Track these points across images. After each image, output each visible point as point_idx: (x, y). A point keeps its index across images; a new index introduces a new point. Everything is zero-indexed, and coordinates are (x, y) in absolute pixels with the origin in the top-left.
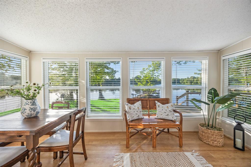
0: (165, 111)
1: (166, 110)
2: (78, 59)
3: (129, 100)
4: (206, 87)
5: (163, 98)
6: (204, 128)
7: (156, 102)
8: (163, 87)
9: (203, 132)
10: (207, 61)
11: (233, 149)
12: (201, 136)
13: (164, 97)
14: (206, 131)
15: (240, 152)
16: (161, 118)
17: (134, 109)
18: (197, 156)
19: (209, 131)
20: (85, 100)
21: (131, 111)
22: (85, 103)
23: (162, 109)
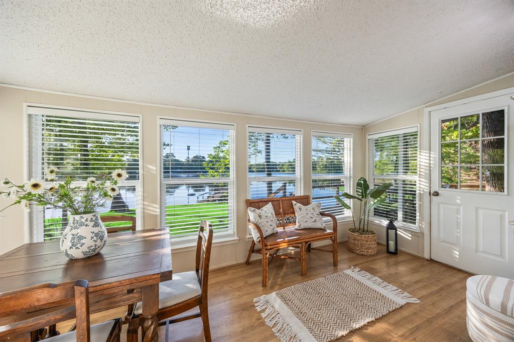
0: (312, 216)
1: (313, 214)
2: (139, 117)
3: (250, 203)
4: (350, 177)
5: (299, 195)
6: (356, 234)
7: (294, 202)
8: (299, 177)
9: (355, 240)
10: (352, 139)
11: (386, 255)
12: (351, 246)
13: (301, 193)
14: (359, 238)
15: (393, 256)
16: (306, 227)
17: (267, 217)
18: (359, 271)
19: (363, 236)
20: (157, 208)
21: (262, 220)
22: (156, 215)
23: (305, 212)
